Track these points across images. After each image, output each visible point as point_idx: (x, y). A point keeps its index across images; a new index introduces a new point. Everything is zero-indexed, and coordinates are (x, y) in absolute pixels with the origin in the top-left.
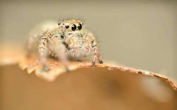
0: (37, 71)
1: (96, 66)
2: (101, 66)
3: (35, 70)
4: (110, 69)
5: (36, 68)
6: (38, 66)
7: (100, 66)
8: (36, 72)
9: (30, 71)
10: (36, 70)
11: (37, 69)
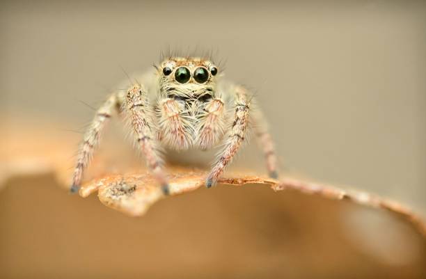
0: (104, 192)
1: (245, 181)
2: (256, 181)
3: (98, 187)
4: (278, 189)
5: (101, 183)
6: (104, 180)
7: (253, 182)
8: (101, 194)
9: (86, 191)
10: (100, 188)
11: (102, 187)
